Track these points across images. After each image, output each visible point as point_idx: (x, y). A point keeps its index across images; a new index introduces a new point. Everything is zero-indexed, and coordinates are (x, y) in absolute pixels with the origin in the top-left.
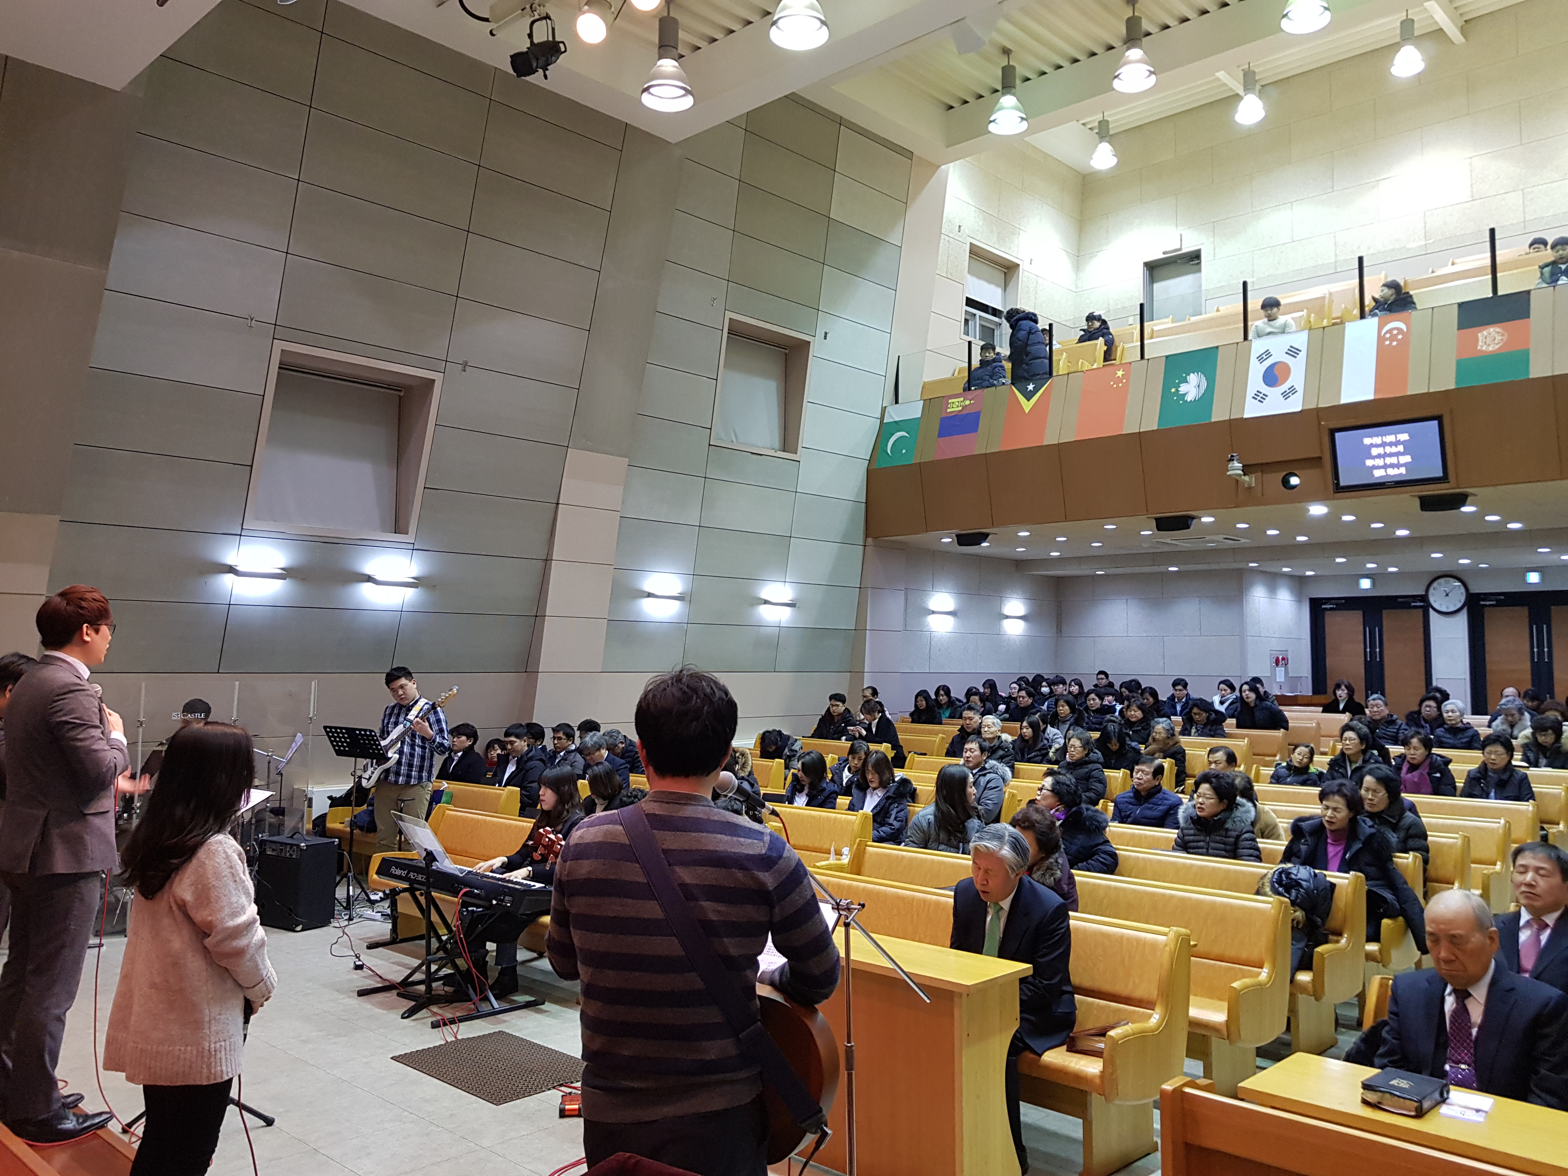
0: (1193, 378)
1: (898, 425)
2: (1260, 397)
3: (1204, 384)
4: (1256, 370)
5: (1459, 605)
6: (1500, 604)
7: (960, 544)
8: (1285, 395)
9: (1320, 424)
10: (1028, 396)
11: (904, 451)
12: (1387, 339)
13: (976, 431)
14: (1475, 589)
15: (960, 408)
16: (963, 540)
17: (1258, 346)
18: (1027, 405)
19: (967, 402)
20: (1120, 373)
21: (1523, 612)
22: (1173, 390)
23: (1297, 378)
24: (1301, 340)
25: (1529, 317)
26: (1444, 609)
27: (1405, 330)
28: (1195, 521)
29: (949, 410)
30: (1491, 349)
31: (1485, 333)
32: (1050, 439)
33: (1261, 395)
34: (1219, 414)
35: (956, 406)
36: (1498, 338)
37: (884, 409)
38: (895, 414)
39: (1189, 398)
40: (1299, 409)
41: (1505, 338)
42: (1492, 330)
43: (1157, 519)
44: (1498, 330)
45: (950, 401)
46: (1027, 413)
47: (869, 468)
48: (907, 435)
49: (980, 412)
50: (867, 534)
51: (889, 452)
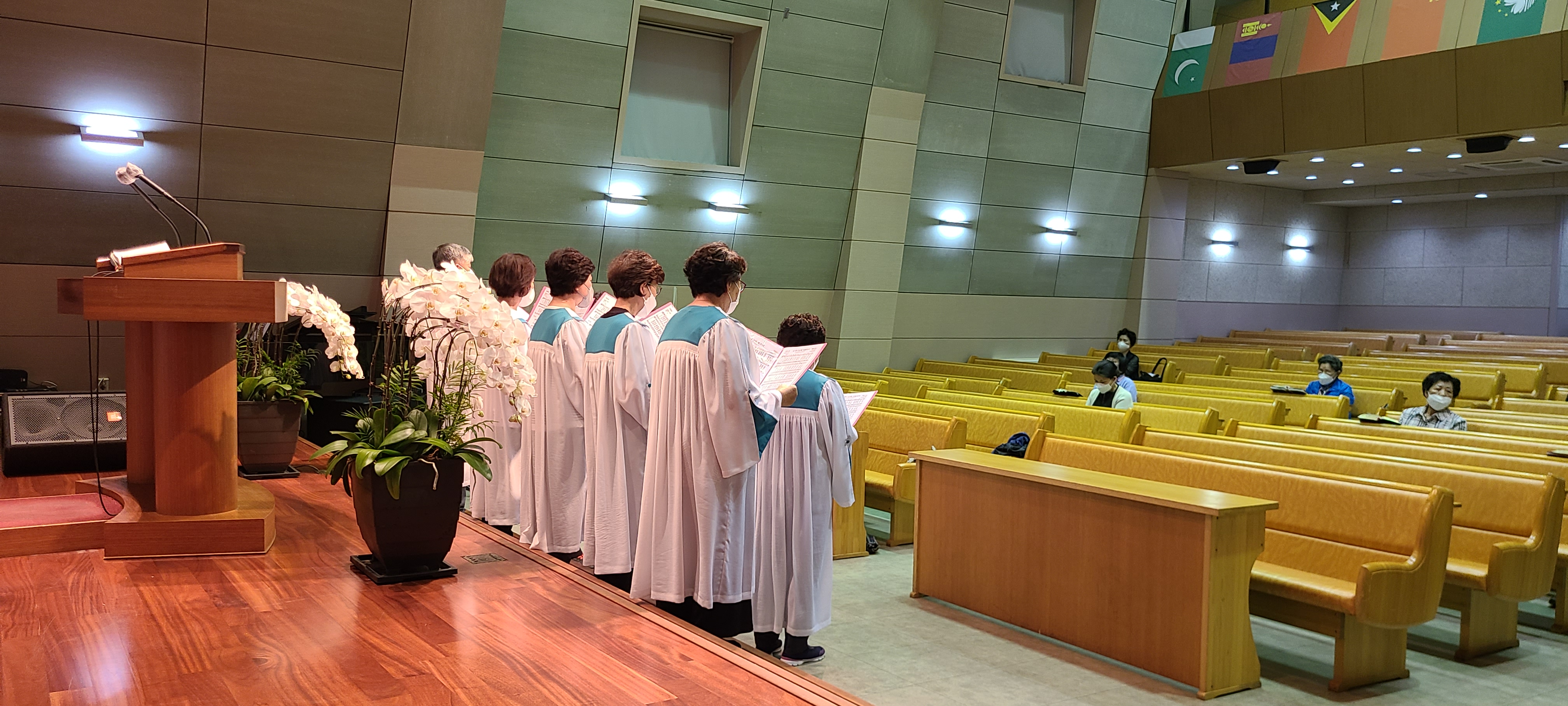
1: (1187, 53)
7: (1247, 173)
10: (1332, 16)
11: (1193, 79)
13: (1272, 55)
15: (1256, 32)
16: (1251, 168)
18: (1330, 26)
19: (1264, 26)
22: (1498, 2)
28: (1512, 142)
29: (1243, 35)
32: (1355, 60)
34: (1549, 27)
35: (1250, 31)
37: (1172, 38)
38: (1183, 42)
39: (1515, 10)
43: (1467, 140)
45: (1244, 25)
46: (1329, 33)
47: (1154, 98)
48: (1196, 62)
49: (1276, 36)
50: (1150, 163)
51: (1177, 82)
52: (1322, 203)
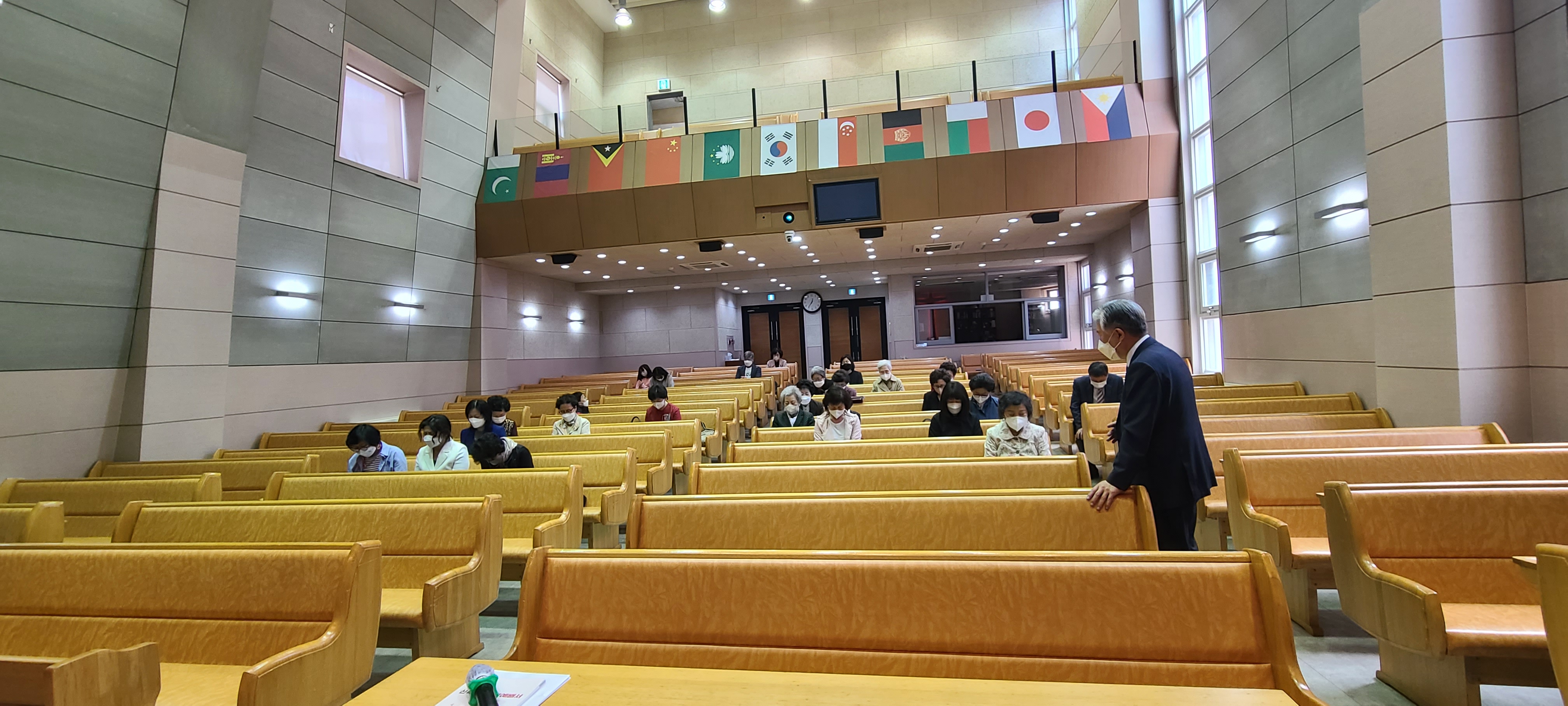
0: (724, 148)
1: (500, 172)
2: (770, 163)
3: (732, 153)
4: (765, 147)
5: (818, 308)
6: (835, 307)
7: (554, 263)
8: (786, 162)
9: (807, 181)
10: (607, 155)
11: (507, 191)
12: (843, 132)
13: (567, 178)
14: (824, 300)
15: (552, 162)
16: (558, 259)
17: (765, 131)
18: (606, 162)
19: (558, 157)
20: (673, 143)
21: (846, 310)
22: (712, 156)
23: (792, 151)
24: (792, 129)
25: (921, 124)
26: (810, 310)
27: (853, 127)
28: (722, 246)
29: (543, 163)
30: (902, 141)
31: (898, 131)
32: (627, 185)
33: (769, 163)
34: (744, 173)
35: (548, 159)
36: (906, 135)
37: (486, 160)
38: (495, 164)
39: (723, 161)
40: (796, 171)
41: (909, 134)
42: (902, 130)
43: (701, 242)
44: (905, 130)
45: (543, 156)
46: (606, 166)
47: (477, 203)
48: (508, 179)
49: (569, 165)
50: (478, 255)
51: (494, 192)
52: (586, 291)
